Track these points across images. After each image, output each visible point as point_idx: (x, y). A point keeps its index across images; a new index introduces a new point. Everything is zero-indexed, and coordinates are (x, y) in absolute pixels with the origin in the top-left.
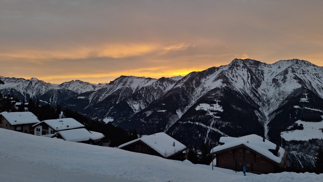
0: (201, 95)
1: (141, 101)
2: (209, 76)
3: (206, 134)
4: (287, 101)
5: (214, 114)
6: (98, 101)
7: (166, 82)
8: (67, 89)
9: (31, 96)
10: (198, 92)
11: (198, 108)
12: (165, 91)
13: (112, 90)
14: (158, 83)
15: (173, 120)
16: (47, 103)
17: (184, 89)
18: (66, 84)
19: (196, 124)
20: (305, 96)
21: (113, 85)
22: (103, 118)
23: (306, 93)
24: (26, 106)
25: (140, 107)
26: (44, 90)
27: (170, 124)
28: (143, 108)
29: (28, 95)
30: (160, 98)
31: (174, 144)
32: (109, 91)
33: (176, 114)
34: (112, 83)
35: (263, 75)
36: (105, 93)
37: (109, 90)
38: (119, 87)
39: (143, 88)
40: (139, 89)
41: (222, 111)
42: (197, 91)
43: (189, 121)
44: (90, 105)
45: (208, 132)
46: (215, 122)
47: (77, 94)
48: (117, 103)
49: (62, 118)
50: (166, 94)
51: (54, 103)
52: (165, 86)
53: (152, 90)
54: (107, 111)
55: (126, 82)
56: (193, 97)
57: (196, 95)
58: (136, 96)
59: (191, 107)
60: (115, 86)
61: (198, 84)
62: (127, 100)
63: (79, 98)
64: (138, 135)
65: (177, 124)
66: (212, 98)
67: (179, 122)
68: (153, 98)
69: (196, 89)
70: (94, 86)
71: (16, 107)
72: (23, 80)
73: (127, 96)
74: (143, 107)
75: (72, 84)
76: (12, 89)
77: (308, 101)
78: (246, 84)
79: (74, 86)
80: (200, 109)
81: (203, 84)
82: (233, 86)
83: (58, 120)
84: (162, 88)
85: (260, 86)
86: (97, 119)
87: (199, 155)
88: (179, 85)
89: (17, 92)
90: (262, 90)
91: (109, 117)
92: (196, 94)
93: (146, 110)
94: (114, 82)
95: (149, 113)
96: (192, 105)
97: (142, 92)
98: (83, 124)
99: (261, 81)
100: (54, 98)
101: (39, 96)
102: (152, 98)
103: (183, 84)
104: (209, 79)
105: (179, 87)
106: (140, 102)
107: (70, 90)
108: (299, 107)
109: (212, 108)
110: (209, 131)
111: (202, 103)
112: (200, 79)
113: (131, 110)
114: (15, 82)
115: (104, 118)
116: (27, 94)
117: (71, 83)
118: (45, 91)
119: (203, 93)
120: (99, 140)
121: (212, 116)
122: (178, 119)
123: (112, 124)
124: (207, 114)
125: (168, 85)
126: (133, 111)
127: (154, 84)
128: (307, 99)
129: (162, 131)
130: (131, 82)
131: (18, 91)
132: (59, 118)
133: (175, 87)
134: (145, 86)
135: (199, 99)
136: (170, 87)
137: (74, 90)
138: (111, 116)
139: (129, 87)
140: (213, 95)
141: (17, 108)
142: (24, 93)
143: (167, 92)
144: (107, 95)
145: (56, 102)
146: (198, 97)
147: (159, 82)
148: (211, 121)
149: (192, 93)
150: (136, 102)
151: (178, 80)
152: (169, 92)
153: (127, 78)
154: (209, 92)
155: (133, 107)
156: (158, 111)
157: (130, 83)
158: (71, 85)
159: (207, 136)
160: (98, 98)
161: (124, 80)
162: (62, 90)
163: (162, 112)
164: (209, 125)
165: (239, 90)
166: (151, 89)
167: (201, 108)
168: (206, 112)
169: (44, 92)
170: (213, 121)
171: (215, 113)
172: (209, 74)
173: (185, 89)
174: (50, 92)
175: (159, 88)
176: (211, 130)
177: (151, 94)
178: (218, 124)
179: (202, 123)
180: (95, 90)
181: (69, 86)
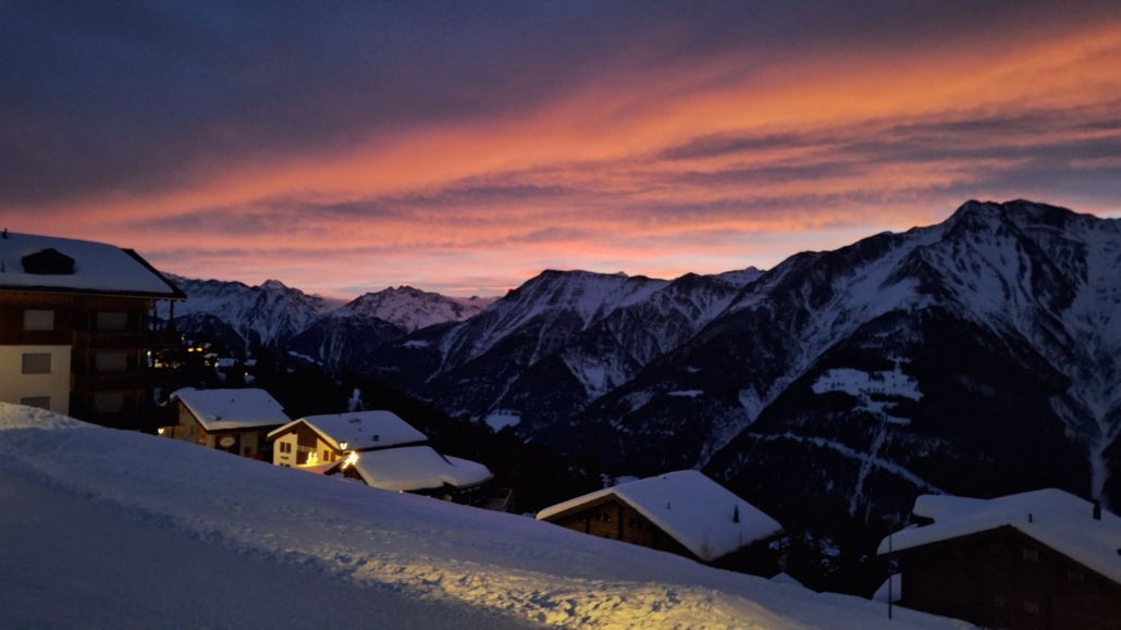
0: (833, 336)
1: (612, 356)
2: (863, 267)
3: (856, 483)
5: (885, 409)
6: (469, 355)
7: (701, 291)
8: (371, 315)
9: (263, 340)
10: (824, 326)
11: (821, 386)
12: (698, 323)
13: (515, 319)
14: (671, 292)
15: (728, 426)
16: (312, 361)
17: (768, 315)
18: (370, 298)
19: (815, 445)
21: (516, 303)
22: (485, 412)
24: (251, 370)
25: (609, 380)
26: (302, 318)
27: (716, 440)
28: (619, 381)
29: (255, 336)
30: (681, 347)
31: (736, 513)
32: (505, 322)
33: (740, 405)
34: (513, 295)
35: (1082, 260)
36: (493, 328)
37: (505, 319)
38: (538, 309)
39: (618, 312)
40: (606, 314)
41: (917, 396)
42: (820, 323)
43: (786, 431)
44: (443, 368)
45: (863, 474)
46: (890, 438)
47: (403, 331)
48: (532, 362)
49: (358, 409)
50: (701, 333)
51: (333, 361)
52: (698, 305)
53: (652, 318)
54: (499, 390)
55: (559, 292)
56: (802, 346)
57: (816, 336)
58: (595, 339)
59: (794, 382)
60: (525, 304)
61: (823, 295)
62: (565, 353)
63: (408, 344)
64: (603, 475)
65: (741, 442)
66: (877, 350)
67: (751, 435)
68: (653, 349)
69: (814, 314)
70: (456, 306)
71: (220, 374)
72: (239, 287)
73: (563, 340)
74: (619, 376)
75: (387, 299)
76: (209, 317)
78: (1012, 298)
79: (393, 305)
80: (829, 388)
81: (840, 297)
82: (960, 304)
83: (346, 417)
84: (685, 313)
85: (1074, 305)
86: (467, 417)
87: (828, 557)
88: (751, 302)
89: (223, 325)
90: (1080, 318)
91: (504, 411)
92: (815, 332)
93: (628, 388)
94: (523, 293)
95: (640, 399)
96: (799, 375)
97: (616, 328)
98: (423, 432)
99: (1073, 285)
100: (333, 345)
101: (287, 339)
102: (649, 347)
103: (762, 296)
104: (865, 277)
105: (747, 309)
106: (608, 361)
107: (383, 319)
109: (876, 386)
110: (866, 472)
111: (837, 366)
112: (829, 279)
113: (577, 387)
114: (217, 295)
115: (490, 413)
116: (251, 330)
117: (384, 297)
118: (307, 322)
119: (842, 328)
120: (476, 489)
121: (879, 415)
122: (746, 424)
123: (516, 434)
124: (856, 409)
125: (707, 302)
126: (585, 391)
127: (658, 297)
129: (688, 465)
130: (579, 292)
131: (225, 321)
132: (347, 411)
133: (733, 308)
134: (626, 304)
135: (827, 351)
136: (717, 307)
137: (395, 318)
138: (510, 407)
139: (570, 309)
140: (880, 339)
141: (222, 376)
142: (242, 328)
143: (705, 324)
144: (499, 336)
145: (338, 359)
146: (824, 342)
147: (675, 289)
148: (873, 433)
149: (799, 329)
150: (595, 362)
151: (745, 282)
152: (712, 324)
153: (563, 278)
154: (865, 324)
155: (584, 376)
156: (674, 393)
157: (574, 294)
158: (384, 304)
159: (859, 488)
160: (469, 346)
161: (555, 285)
162: (358, 320)
163: (688, 397)
164: (866, 448)
165: (986, 319)
166: (646, 314)
167: (833, 386)
168: (853, 400)
169: (302, 324)
170: (883, 433)
171: (891, 405)
172: (867, 259)
173: (773, 316)
174: (321, 325)
175: (675, 312)
176: (874, 466)
177: (645, 334)
178: (903, 445)
179: (838, 441)
180: (460, 320)
181: (379, 306)
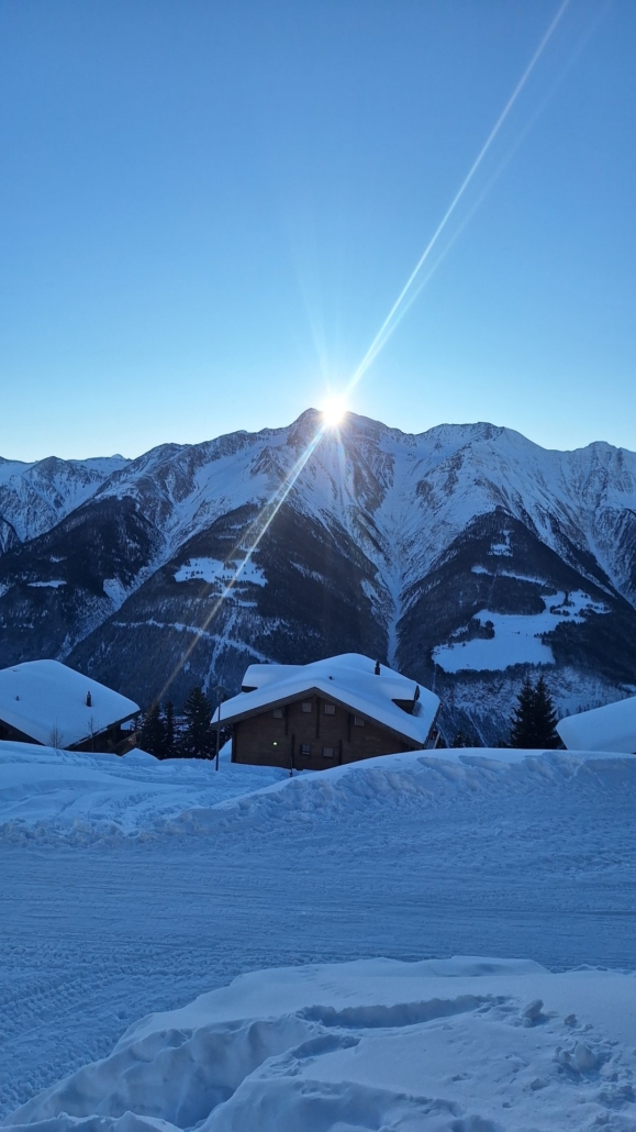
3: (210, 663)
4: (455, 553)
5: (236, 594)
11: (182, 575)
15: (91, 615)
17: (134, 506)
19: (175, 630)
20: (504, 537)
23: (507, 528)
27: (78, 631)
30: (43, 536)
31: (90, 695)
33: (104, 595)
35: (391, 468)
41: (263, 582)
42: (182, 514)
43: (149, 618)
45: (216, 653)
46: (239, 621)
50: (64, 522)
52: (62, 492)
53: (9, 505)
56: (166, 536)
57: (179, 526)
59: (157, 571)
61: (185, 486)
65: (106, 630)
66: (230, 540)
67: (115, 624)
69: (177, 505)
77: (510, 552)
78: (339, 498)
80: (189, 577)
81: (200, 490)
82: (300, 501)
84: (47, 500)
85: (382, 505)
88: (118, 491)
90: (386, 516)
92: (178, 523)
96: (163, 564)
99: (383, 488)
102: (5, 535)
103: (128, 485)
105: (114, 497)
108: (486, 571)
109: (230, 573)
111: (197, 555)
119: (202, 520)
121: (232, 599)
122: (109, 613)
124: (213, 595)
125: (72, 488)
127: (17, 481)
128: (508, 547)
133: (99, 496)
135: (189, 541)
136: (81, 494)
140: (235, 530)
143: (68, 512)
146: (186, 533)
147: (35, 473)
148: (226, 617)
149: (163, 520)
151: (111, 470)
152: (75, 514)
154: (222, 517)
156: (34, 585)
159: (212, 667)
163: (49, 588)
164: (219, 630)
165: (318, 515)
167: (193, 574)
168: (212, 587)
170: (234, 617)
171: (241, 591)
172: (225, 455)
173: (138, 506)
175: (35, 498)
178: (250, 626)
179: (195, 624)
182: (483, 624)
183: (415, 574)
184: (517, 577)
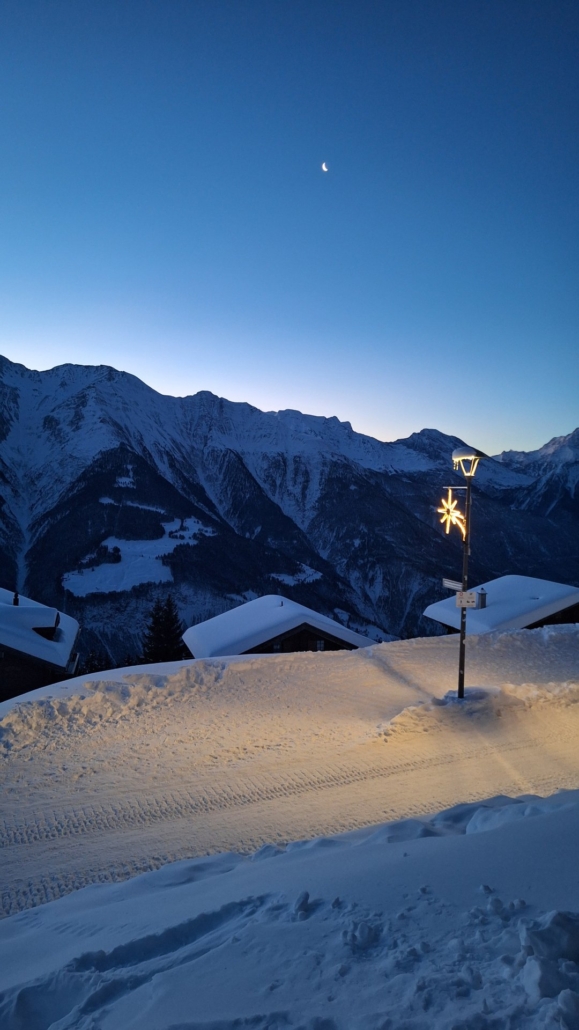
4: (82, 485)
20: (128, 471)
23: (130, 463)
35: (15, 402)
77: (133, 484)
85: (8, 437)
90: (12, 449)
99: (8, 420)
108: (112, 502)
128: (131, 480)
182: (110, 550)
183: (44, 505)
184: (141, 507)
